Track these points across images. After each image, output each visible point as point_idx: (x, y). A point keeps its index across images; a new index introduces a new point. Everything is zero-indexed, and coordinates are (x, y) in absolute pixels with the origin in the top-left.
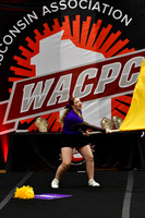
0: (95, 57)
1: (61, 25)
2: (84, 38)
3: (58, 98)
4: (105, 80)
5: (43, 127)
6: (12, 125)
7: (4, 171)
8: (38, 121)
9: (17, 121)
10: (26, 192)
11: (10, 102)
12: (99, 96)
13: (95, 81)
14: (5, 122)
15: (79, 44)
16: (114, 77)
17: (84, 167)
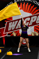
0: (29, 14)
1: (20, 5)
2: (26, 9)
3: (19, 26)
4: (32, 21)
5: (15, 35)
6: (6, 34)
7: (4, 47)
8: (13, 33)
9: (7, 33)
10: (10, 53)
11: (5, 27)
12: (30, 26)
13: (29, 21)
14: (4, 33)
15: (25, 11)
16: (35, 20)
17: (26, 46)
